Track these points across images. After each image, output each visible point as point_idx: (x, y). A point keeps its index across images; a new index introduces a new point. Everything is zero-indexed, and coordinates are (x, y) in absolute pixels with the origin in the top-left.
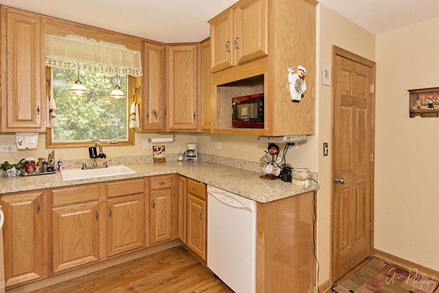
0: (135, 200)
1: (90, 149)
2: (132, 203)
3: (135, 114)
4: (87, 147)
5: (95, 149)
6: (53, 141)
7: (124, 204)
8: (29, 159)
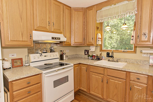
0: (120, 82)
1: (107, 53)
2: (119, 82)
3: (133, 36)
4: (106, 52)
5: (109, 53)
6: (103, 49)
7: (114, 81)
8: (94, 55)
